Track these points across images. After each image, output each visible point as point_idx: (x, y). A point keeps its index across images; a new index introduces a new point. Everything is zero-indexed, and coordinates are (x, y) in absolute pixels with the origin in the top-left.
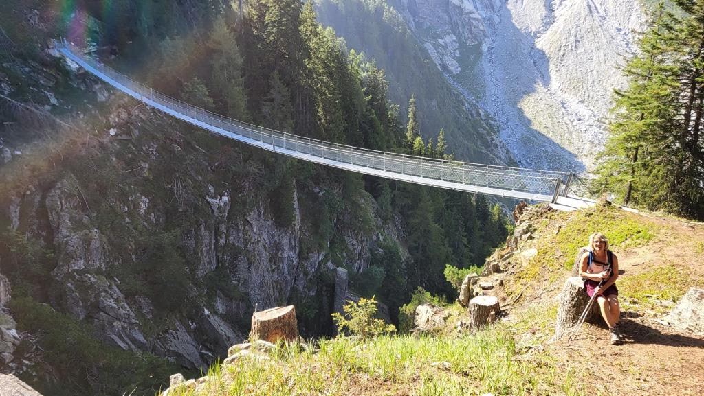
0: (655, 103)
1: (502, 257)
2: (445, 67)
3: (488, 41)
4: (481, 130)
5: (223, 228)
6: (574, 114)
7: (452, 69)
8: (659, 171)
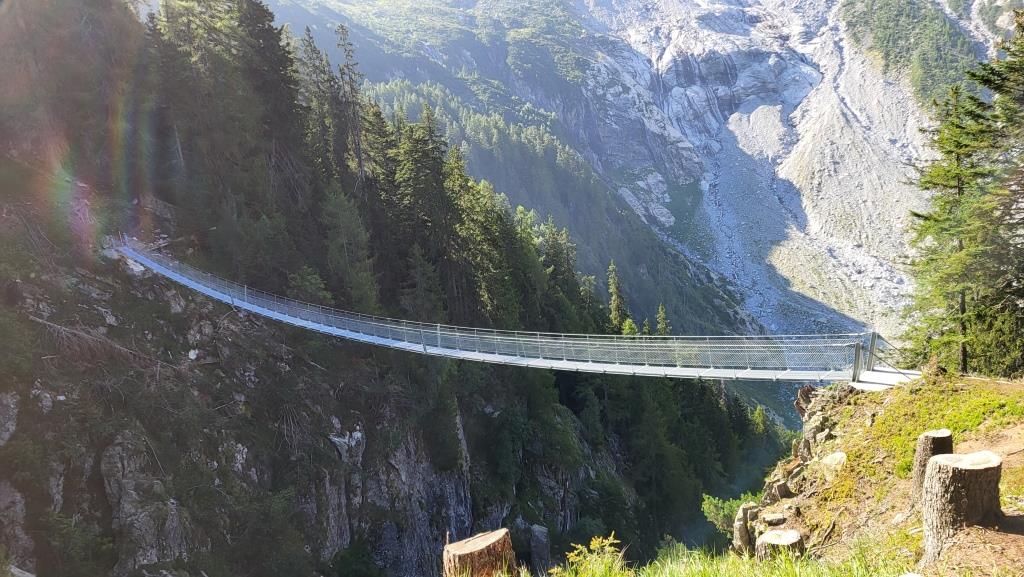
0: (978, 224)
1: (790, 473)
2: (652, 219)
3: (709, 176)
4: (717, 302)
5: (356, 479)
6: (850, 264)
7: (663, 219)
8: (1003, 323)
